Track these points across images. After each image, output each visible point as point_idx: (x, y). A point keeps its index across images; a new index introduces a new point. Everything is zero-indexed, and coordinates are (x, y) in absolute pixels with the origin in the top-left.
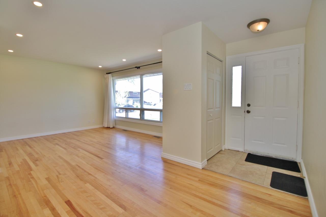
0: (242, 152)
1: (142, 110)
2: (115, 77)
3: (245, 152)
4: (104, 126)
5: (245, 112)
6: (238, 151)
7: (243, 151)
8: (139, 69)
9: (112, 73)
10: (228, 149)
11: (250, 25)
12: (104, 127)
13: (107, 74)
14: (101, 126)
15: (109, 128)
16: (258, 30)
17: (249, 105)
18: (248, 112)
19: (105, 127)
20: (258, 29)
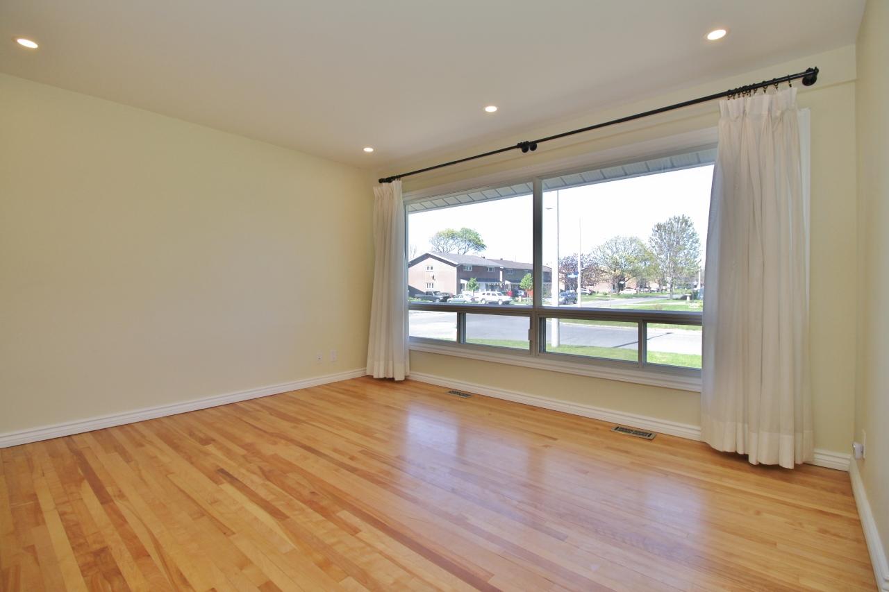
1: (538, 317)
4: (368, 373)
8: (530, 151)
9: (402, 178)
12: (371, 377)
13: (381, 181)
14: (358, 373)
15: (392, 380)
19: (375, 377)
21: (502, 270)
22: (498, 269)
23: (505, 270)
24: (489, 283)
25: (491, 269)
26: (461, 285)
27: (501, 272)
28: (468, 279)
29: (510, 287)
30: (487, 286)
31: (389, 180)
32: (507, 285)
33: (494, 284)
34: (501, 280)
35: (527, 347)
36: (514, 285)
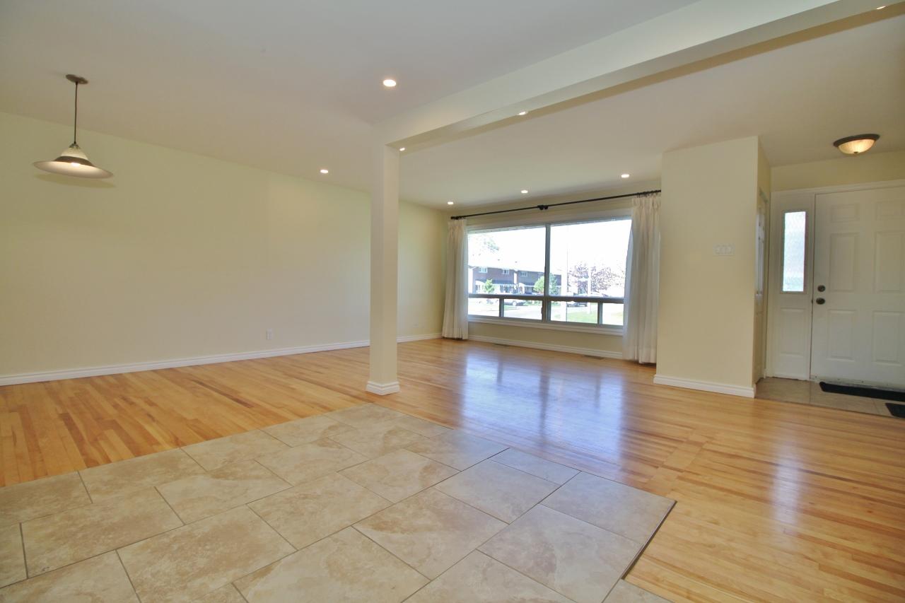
0: (806, 381)
1: (547, 301)
2: (473, 226)
3: (811, 380)
4: (444, 335)
5: (812, 302)
6: (797, 380)
7: (808, 379)
8: (544, 210)
10: (774, 377)
11: (838, 143)
12: (445, 338)
13: (452, 218)
14: (437, 335)
16: (856, 153)
17: (821, 289)
18: (821, 301)
20: (856, 151)
21: (516, 272)
22: (512, 272)
23: (519, 273)
24: (504, 285)
25: (505, 271)
26: (477, 286)
27: (515, 275)
28: (484, 281)
29: (524, 290)
30: (501, 287)
31: (457, 218)
32: (521, 288)
33: (508, 285)
34: (515, 282)
35: (540, 318)
36: (528, 288)
